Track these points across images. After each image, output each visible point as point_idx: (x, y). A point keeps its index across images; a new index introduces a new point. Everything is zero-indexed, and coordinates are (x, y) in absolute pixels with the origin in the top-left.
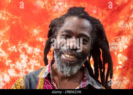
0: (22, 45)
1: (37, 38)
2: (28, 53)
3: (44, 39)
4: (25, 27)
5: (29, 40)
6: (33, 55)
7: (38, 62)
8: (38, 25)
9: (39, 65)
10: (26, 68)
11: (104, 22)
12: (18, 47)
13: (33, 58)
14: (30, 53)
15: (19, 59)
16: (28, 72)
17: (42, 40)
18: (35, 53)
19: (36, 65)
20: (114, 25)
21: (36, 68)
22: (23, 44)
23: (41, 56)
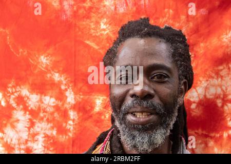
0: (17, 90)
1: (49, 75)
2: (30, 108)
3: (63, 76)
4: (21, 50)
5: (31, 79)
6: (42, 111)
7: (52, 128)
8: (48, 46)
9: (55, 133)
10: (27, 141)
11: (191, 35)
12: (8, 95)
13: (42, 119)
14: (34, 108)
15: (12, 120)
16: (30, 148)
17: (59, 79)
18: (46, 107)
19: (49, 133)
20: (214, 40)
21: (48, 141)
22: (18, 87)
23: (58, 114)
